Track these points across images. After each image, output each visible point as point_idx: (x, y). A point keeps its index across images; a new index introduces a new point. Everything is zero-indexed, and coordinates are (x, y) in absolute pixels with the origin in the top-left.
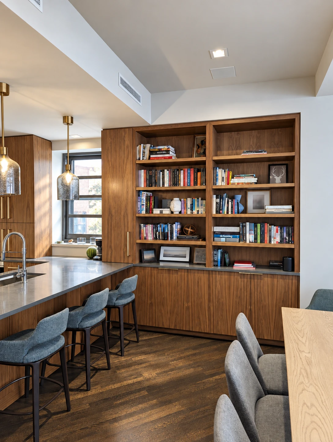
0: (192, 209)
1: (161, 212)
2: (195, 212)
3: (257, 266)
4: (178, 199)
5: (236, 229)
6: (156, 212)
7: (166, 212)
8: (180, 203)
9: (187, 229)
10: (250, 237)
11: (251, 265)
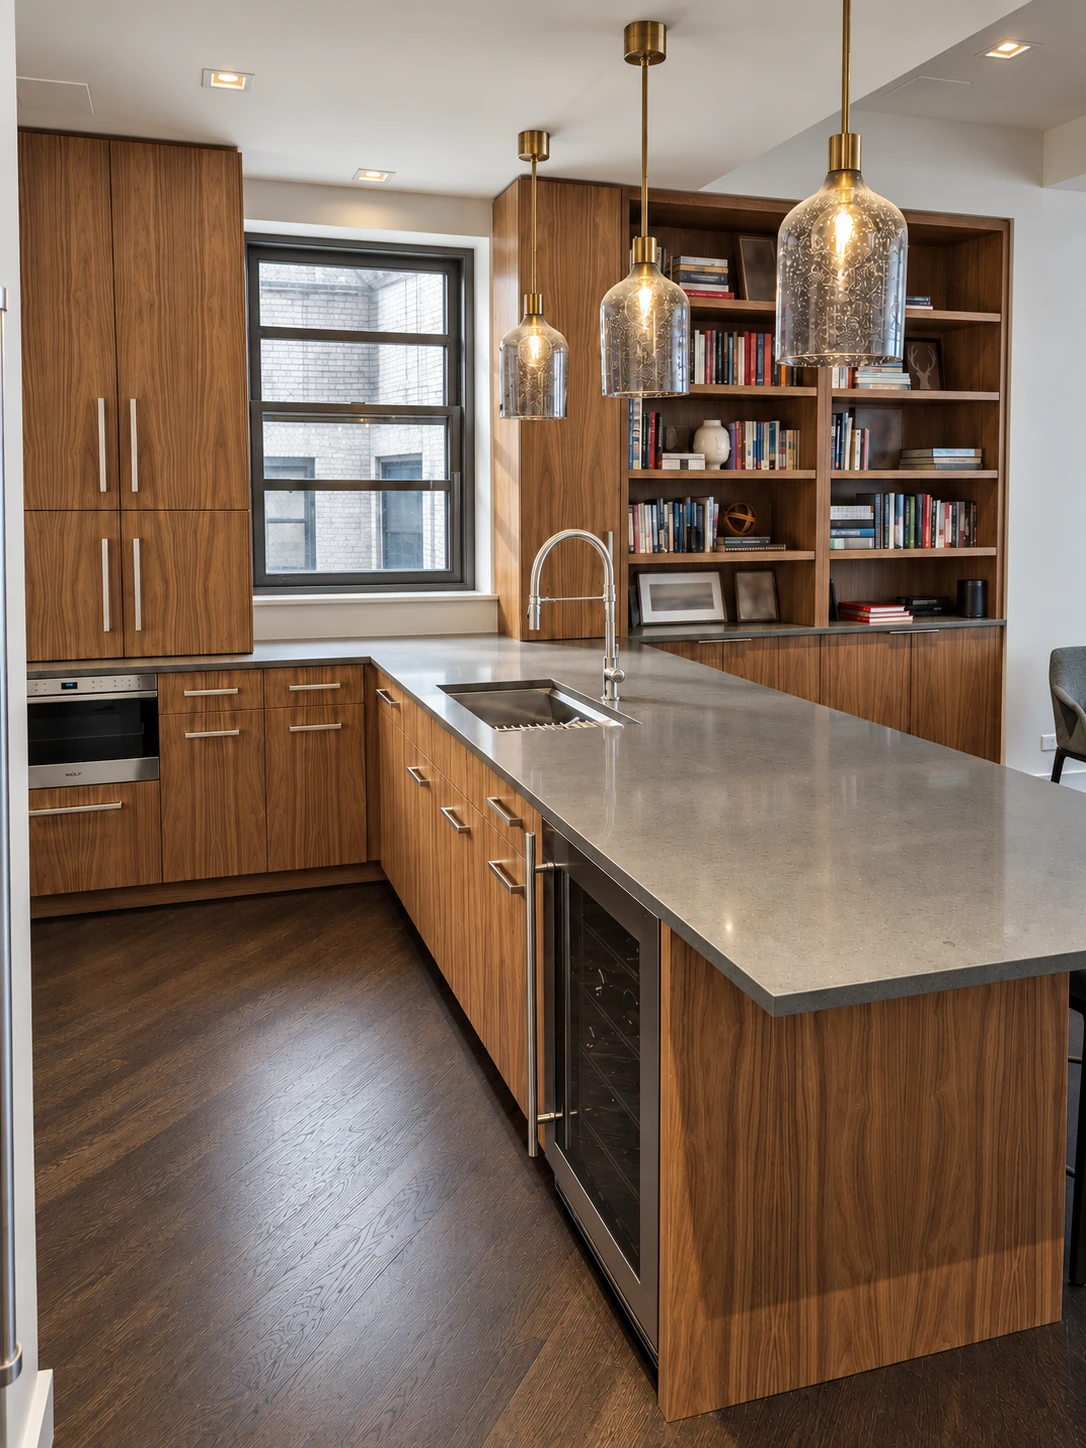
0: (758, 454)
1: (684, 464)
2: (765, 464)
3: (917, 613)
4: (717, 423)
5: (864, 513)
6: (670, 463)
7: (696, 464)
8: (724, 433)
9: (741, 516)
10: (896, 533)
11: (902, 609)
